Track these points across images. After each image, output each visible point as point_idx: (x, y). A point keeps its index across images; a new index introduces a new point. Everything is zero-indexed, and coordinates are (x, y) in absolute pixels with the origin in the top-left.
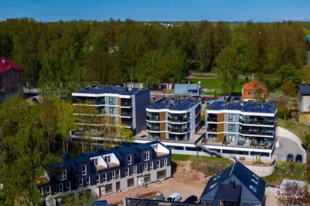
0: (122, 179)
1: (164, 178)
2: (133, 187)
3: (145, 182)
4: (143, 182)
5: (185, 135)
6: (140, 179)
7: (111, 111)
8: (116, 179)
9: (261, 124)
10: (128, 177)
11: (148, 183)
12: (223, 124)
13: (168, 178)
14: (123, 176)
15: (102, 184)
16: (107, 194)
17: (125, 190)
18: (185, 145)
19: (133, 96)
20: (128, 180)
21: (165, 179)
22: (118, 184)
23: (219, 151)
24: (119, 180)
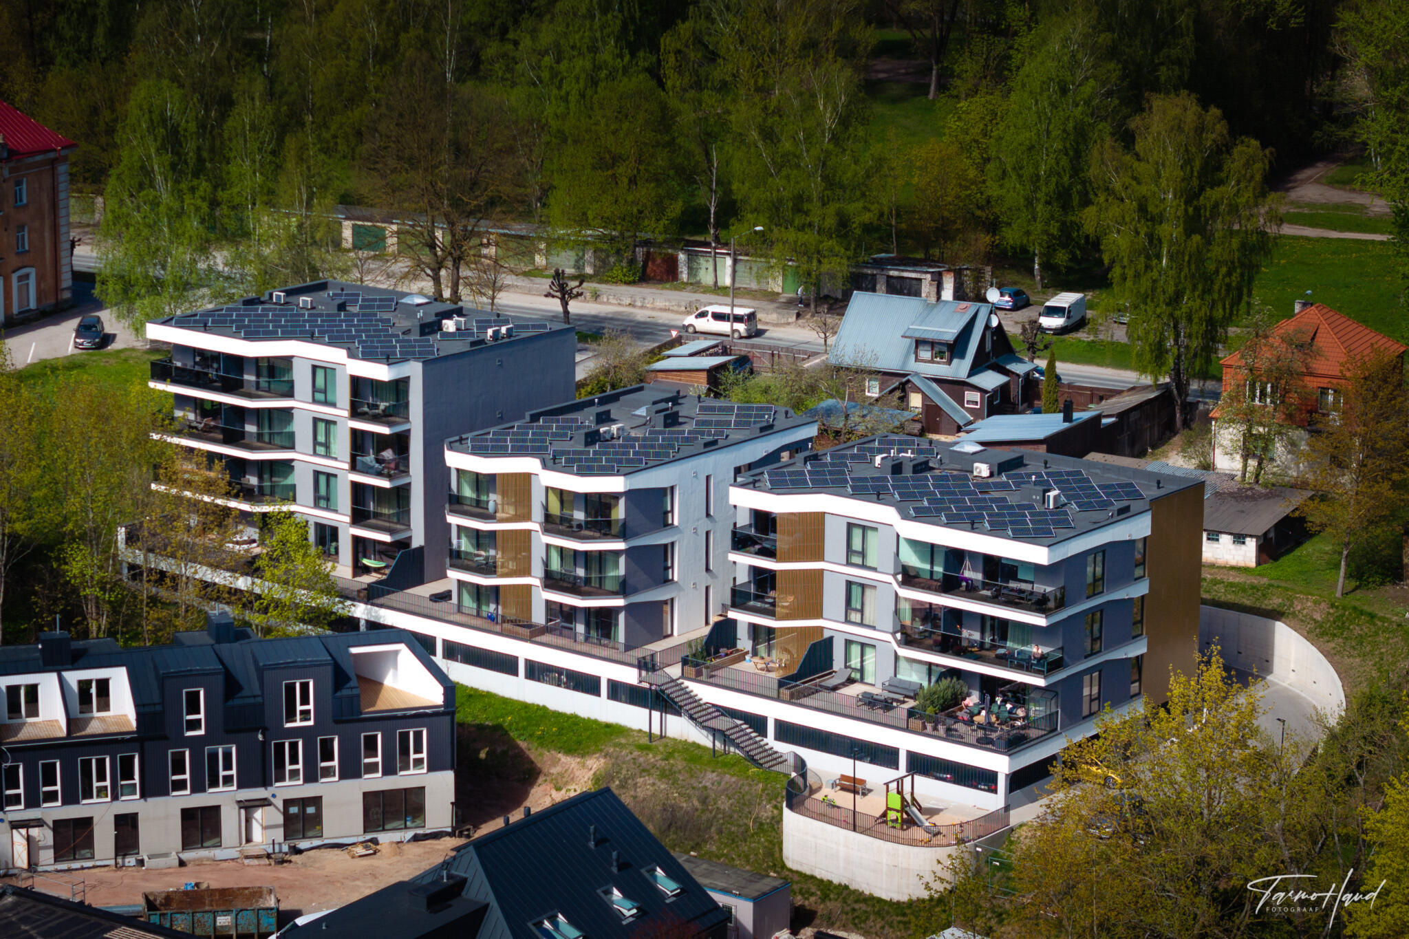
0: (152, 801)
1: (409, 834)
2: (218, 853)
3: (286, 837)
4: (279, 834)
5: (616, 610)
6: (258, 814)
7: (321, 439)
8: (115, 798)
9: (994, 600)
10: (187, 799)
11: (303, 844)
12: (822, 571)
13: (436, 836)
14: (154, 787)
15: (33, 814)
16: (63, 866)
17: (161, 862)
18: (606, 671)
19: (414, 371)
20: (188, 815)
21: (416, 838)
22: (127, 827)
23: (758, 723)
24: (130, 803)
